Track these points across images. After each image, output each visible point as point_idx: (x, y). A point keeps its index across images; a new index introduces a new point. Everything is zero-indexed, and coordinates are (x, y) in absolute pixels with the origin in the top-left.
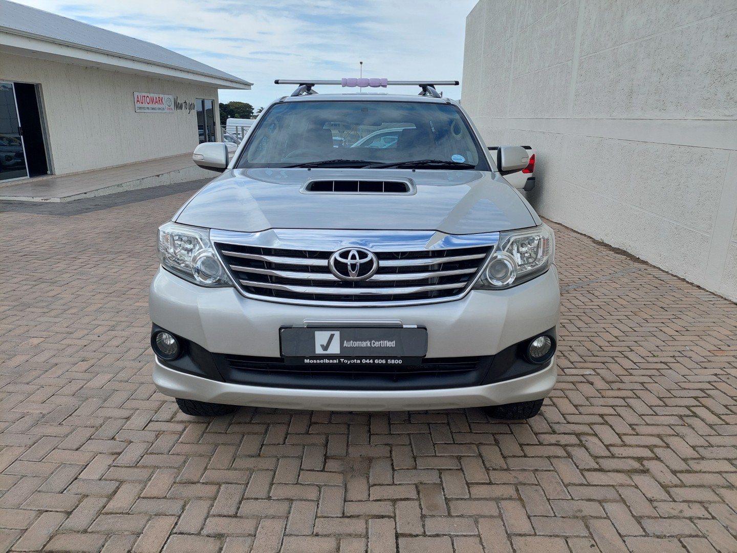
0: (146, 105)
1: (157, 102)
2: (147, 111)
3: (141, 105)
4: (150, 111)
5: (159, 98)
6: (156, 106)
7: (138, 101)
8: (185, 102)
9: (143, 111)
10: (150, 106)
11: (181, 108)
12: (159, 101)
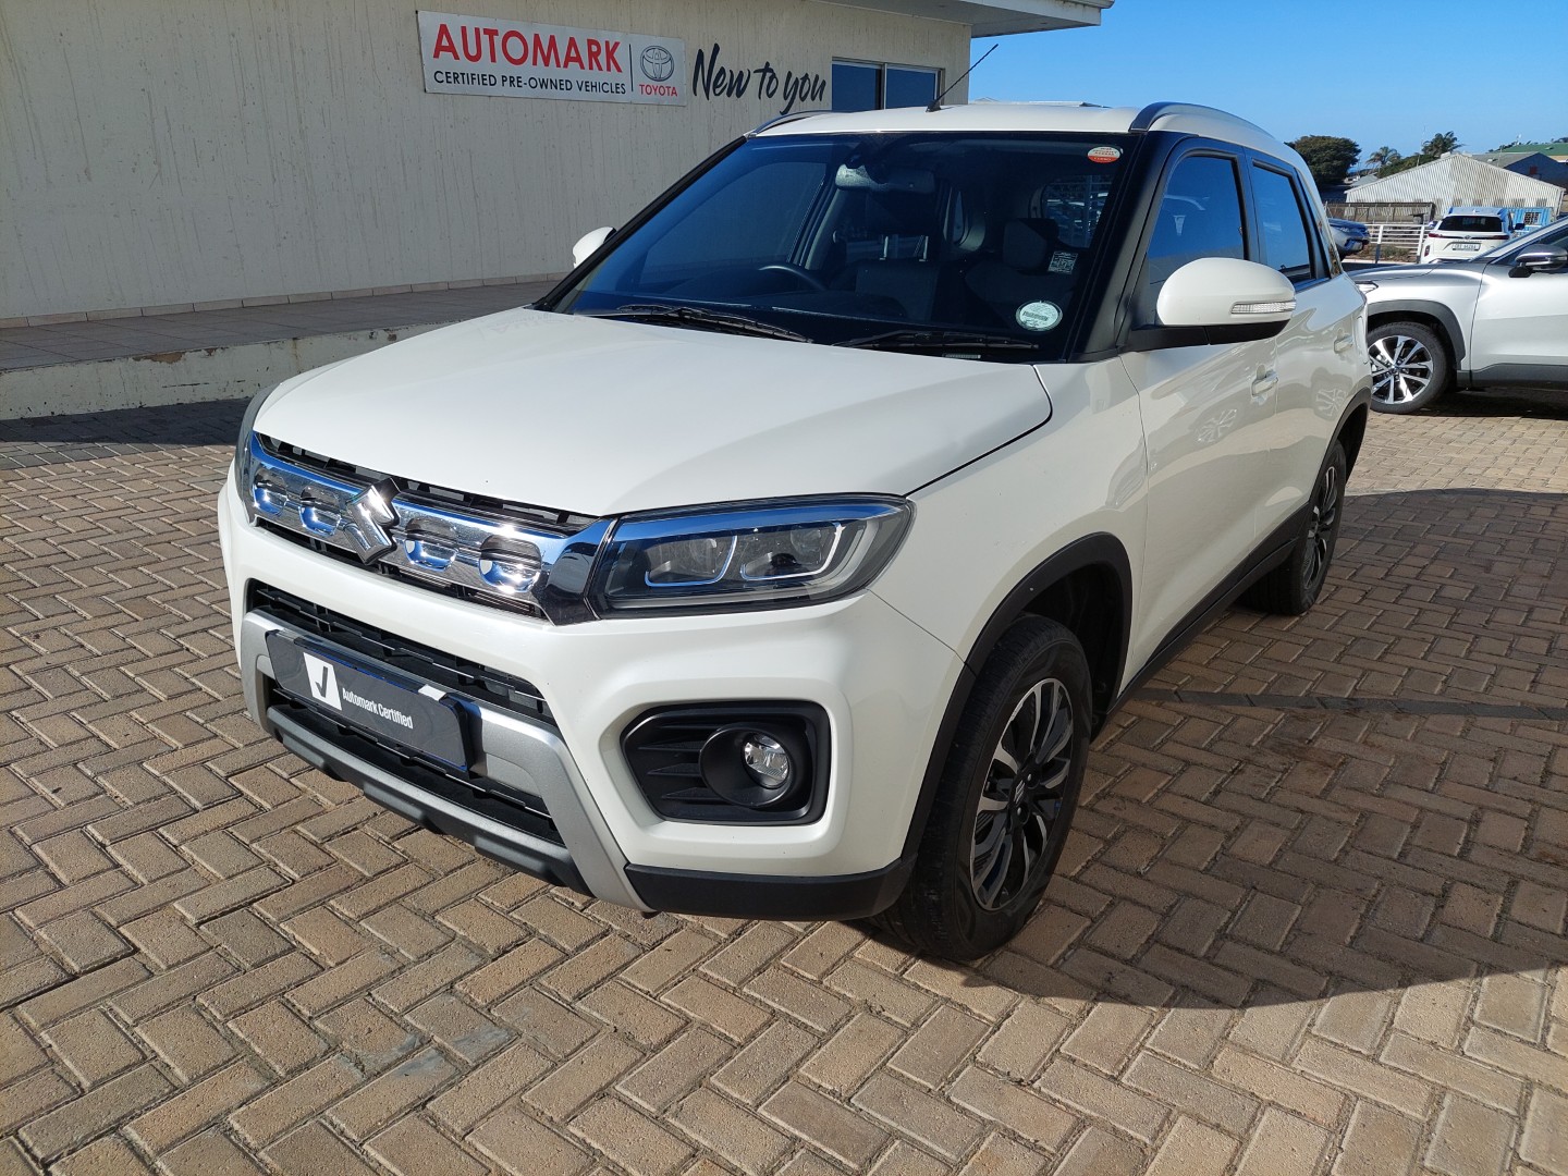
0: (503, 67)
1: (578, 59)
2: (507, 90)
3: (464, 65)
4: (525, 91)
5: (591, 42)
6: (574, 72)
7: (439, 49)
8: (767, 69)
9: (476, 87)
10: (526, 71)
11: (737, 87)
12: (593, 56)
